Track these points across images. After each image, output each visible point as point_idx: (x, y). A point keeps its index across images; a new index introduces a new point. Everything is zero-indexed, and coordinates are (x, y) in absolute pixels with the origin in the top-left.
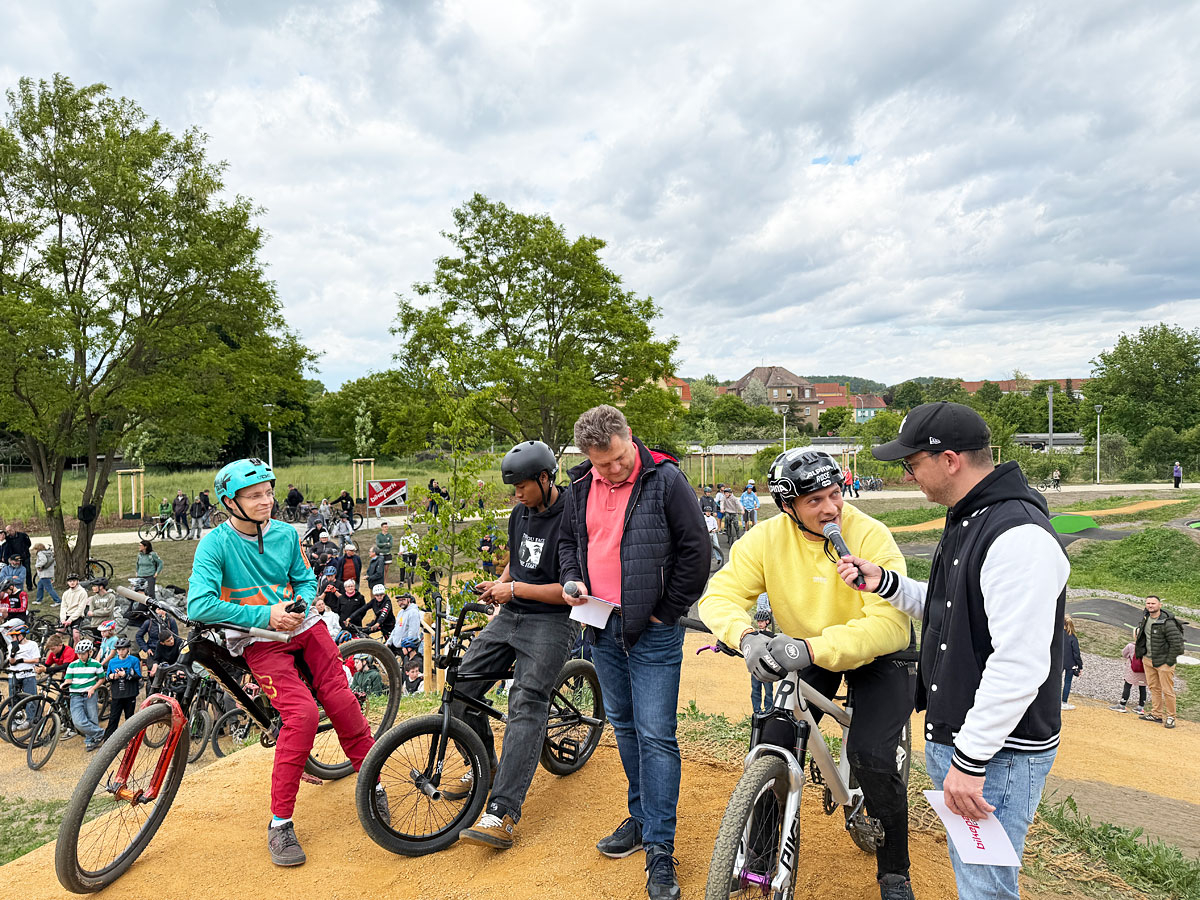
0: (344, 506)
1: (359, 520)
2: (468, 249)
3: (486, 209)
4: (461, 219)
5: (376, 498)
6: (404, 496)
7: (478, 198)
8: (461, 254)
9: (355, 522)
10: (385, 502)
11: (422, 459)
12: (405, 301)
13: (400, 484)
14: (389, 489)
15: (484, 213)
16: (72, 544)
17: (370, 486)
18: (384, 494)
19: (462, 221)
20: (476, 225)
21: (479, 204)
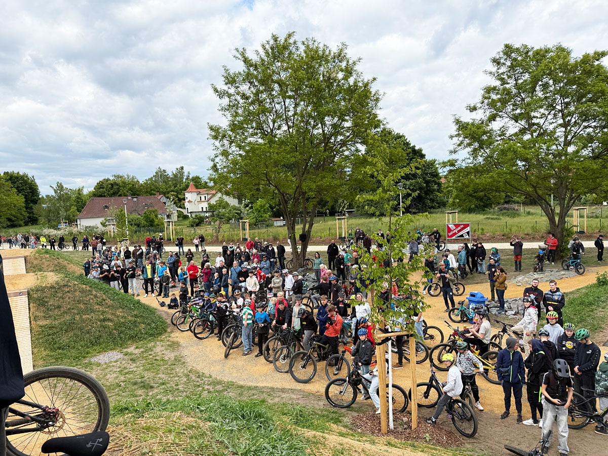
0: (435, 237)
1: (443, 245)
2: (502, 80)
3: (513, 52)
4: (496, 62)
5: (451, 233)
6: (468, 233)
7: (507, 46)
8: (498, 83)
9: (441, 246)
10: (456, 236)
11: (501, 210)
12: (457, 117)
13: (466, 226)
14: (459, 228)
15: (513, 55)
16: (299, 250)
17: (448, 226)
18: (456, 231)
19: (498, 63)
20: (508, 63)
21: (508, 50)
